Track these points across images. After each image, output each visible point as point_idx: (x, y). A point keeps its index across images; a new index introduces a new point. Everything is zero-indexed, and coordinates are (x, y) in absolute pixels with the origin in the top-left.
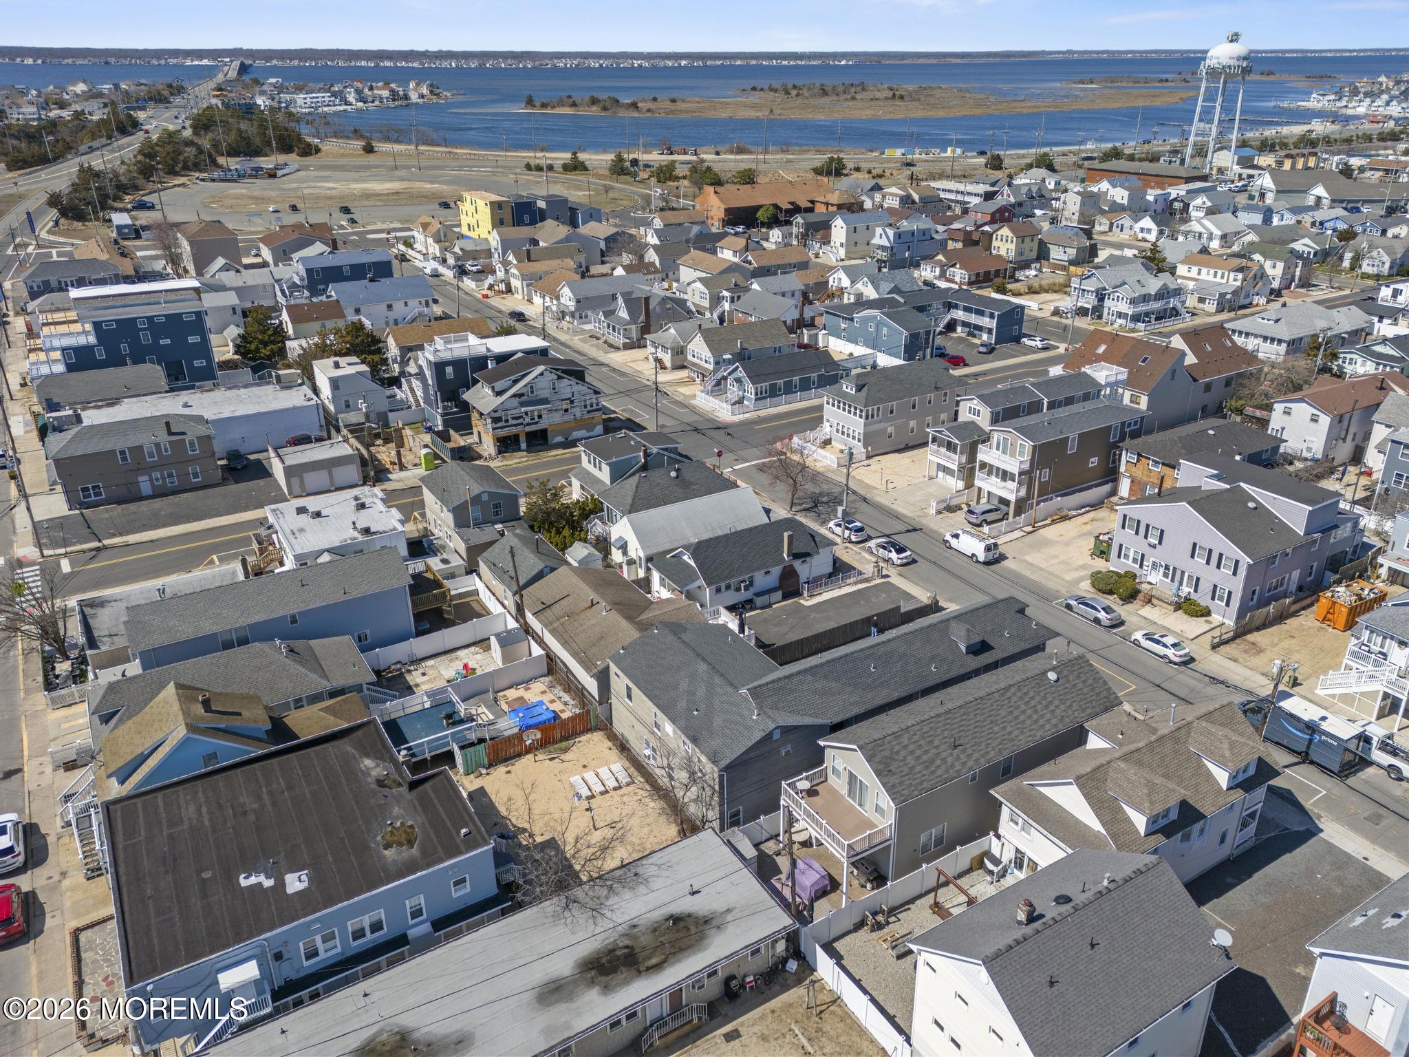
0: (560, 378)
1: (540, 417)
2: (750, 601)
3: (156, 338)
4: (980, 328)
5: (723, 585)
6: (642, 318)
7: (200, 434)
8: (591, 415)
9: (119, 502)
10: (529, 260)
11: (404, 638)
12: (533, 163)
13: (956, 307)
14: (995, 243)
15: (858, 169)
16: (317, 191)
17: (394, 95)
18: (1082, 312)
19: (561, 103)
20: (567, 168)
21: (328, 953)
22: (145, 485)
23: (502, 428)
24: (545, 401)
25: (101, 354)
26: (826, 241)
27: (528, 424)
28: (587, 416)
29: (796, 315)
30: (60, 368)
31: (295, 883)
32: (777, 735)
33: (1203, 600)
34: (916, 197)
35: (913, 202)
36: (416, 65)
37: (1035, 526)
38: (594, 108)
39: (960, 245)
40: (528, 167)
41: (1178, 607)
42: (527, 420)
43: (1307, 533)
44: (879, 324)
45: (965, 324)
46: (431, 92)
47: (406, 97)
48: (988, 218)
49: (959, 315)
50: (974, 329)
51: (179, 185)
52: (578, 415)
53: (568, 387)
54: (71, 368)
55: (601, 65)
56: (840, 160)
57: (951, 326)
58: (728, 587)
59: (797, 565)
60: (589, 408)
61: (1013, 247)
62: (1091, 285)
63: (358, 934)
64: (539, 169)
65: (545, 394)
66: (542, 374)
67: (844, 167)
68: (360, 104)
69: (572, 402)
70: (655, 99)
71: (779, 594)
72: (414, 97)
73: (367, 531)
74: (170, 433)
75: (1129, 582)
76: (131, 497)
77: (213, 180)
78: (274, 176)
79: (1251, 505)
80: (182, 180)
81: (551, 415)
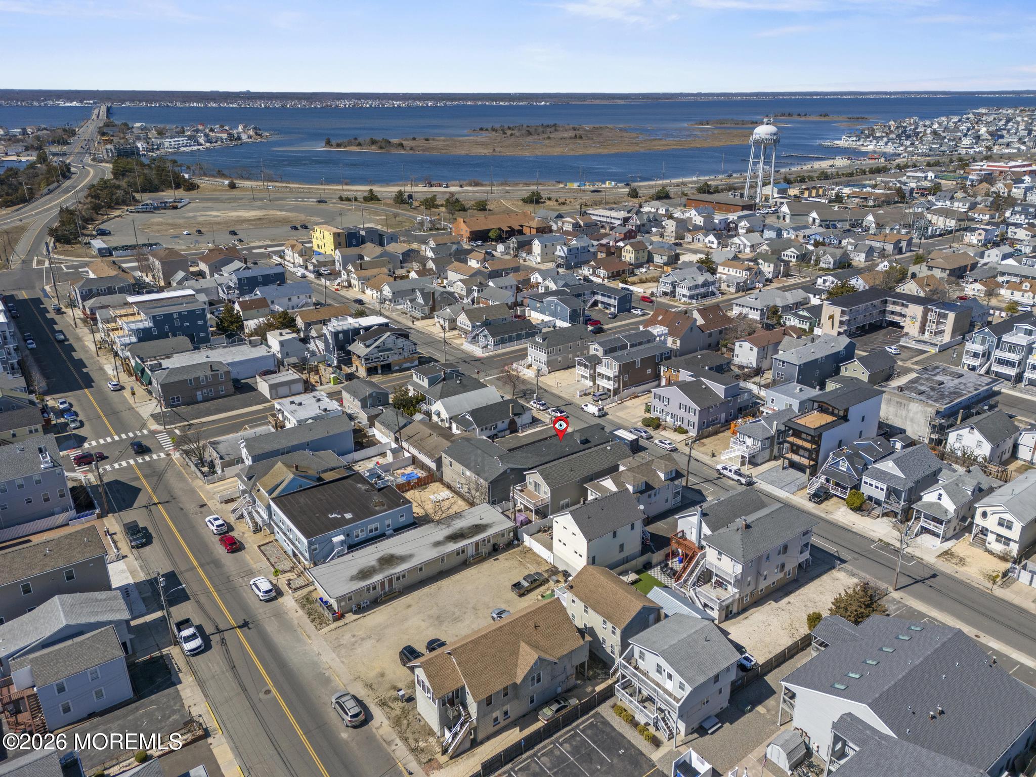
0: (397, 338)
1: (388, 357)
2: (497, 434)
3: (182, 324)
4: (610, 305)
5: (484, 427)
6: (431, 302)
7: (225, 370)
8: (412, 356)
9: (188, 404)
10: (362, 269)
11: (351, 452)
12: (345, 194)
13: (597, 293)
14: (623, 254)
15: (550, 199)
16: (208, 218)
17: (231, 137)
18: (665, 294)
19: (350, 144)
20: (366, 199)
21: (363, 536)
23: (369, 363)
24: (390, 349)
25: (155, 332)
26: (530, 252)
27: (382, 361)
28: (410, 356)
29: (513, 300)
31: (348, 516)
32: (508, 471)
33: (685, 426)
34: (582, 224)
35: (580, 226)
36: (235, 106)
37: (622, 400)
38: (374, 147)
39: (604, 255)
40: (341, 199)
41: (675, 430)
42: (382, 359)
43: (725, 397)
44: (556, 304)
45: (602, 303)
46: (256, 133)
47: (239, 138)
48: (622, 236)
49: (599, 298)
50: (607, 306)
51: (116, 217)
52: (406, 356)
53: (401, 342)
54: (140, 340)
55: (371, 106)
56: (538, 193)
57: (595, 304)
58: (487, 428)
59: (516, 418)
60: (411, 352)
61: (633, 256)
62: (669, 280)
63: (371, 531)
64: (348, 200)
65: (390, 346)
66: (388, 336)
67: (541, 198)
68: (208, 144)
69: (403, 349)
70: (414, 139)
71: (508, 431)
72: (244, 137)
73: (325, 410)
74: (212, 370)
75: (657, 421)
76: (193, 402)
77: (138, 212)
78: (176, 207)
79: (704, 387)
80: (119, 212)
81: (393, 356)
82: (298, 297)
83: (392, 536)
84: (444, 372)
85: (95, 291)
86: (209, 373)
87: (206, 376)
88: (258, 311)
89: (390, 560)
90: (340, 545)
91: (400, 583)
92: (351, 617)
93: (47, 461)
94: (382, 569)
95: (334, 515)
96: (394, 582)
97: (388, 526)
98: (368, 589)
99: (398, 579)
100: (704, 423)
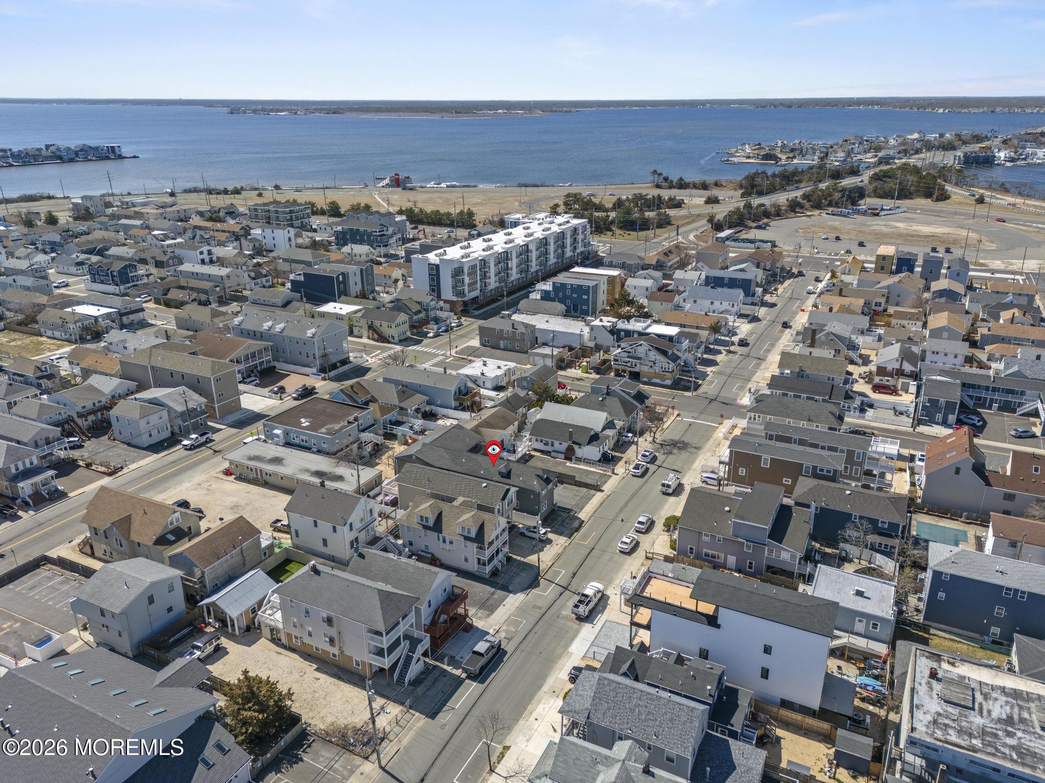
0: (650, 350)
1: (636, 365)
2: (550, 452)
3: (572, 294)
5: (539, 439)
8: (664, 373)
9: (493, 348)
22: (502, 344)
23: (618, 364)
24: (640, 359)
25: (552, 295)
27: (629, 367)
28: (662, 373)
29: (896, 366)
30: (539, 297)
31: (305, 424)
42: (629, 365)
43: (734, 535)
51: (805, 216)
52: (657, 371)
53: (654, 355)
54: (543, 298)
58: (541, 441)
59: (576, 447)
60: (664, 369)
65: (641, 355)
66: (641, 345)
69: (655, 364)
71: (563, 456)
73: (483, 374)
74: (513, 328)
76: (496, 347)
77: (833, 215)
78: (877, 215)
79: (727, 509)
80: (817, 212)
81: (642, 366)
82: (721, 303)
83: (313, 452)
84: (608, 387)
85: (614, 263)
86: (510, 329)
87: (508, 331)
88: (662, 304)
89: (277, 461)
90: (277, 436)
91: (267, 478)
92: (232, 478)
93: (310, 333)
94: (264, 462)
95: (303, 420)
96: (264, 475)
97: (314, 445)
98: (248, 468)
99: (266, 474)
100: (691, 549)
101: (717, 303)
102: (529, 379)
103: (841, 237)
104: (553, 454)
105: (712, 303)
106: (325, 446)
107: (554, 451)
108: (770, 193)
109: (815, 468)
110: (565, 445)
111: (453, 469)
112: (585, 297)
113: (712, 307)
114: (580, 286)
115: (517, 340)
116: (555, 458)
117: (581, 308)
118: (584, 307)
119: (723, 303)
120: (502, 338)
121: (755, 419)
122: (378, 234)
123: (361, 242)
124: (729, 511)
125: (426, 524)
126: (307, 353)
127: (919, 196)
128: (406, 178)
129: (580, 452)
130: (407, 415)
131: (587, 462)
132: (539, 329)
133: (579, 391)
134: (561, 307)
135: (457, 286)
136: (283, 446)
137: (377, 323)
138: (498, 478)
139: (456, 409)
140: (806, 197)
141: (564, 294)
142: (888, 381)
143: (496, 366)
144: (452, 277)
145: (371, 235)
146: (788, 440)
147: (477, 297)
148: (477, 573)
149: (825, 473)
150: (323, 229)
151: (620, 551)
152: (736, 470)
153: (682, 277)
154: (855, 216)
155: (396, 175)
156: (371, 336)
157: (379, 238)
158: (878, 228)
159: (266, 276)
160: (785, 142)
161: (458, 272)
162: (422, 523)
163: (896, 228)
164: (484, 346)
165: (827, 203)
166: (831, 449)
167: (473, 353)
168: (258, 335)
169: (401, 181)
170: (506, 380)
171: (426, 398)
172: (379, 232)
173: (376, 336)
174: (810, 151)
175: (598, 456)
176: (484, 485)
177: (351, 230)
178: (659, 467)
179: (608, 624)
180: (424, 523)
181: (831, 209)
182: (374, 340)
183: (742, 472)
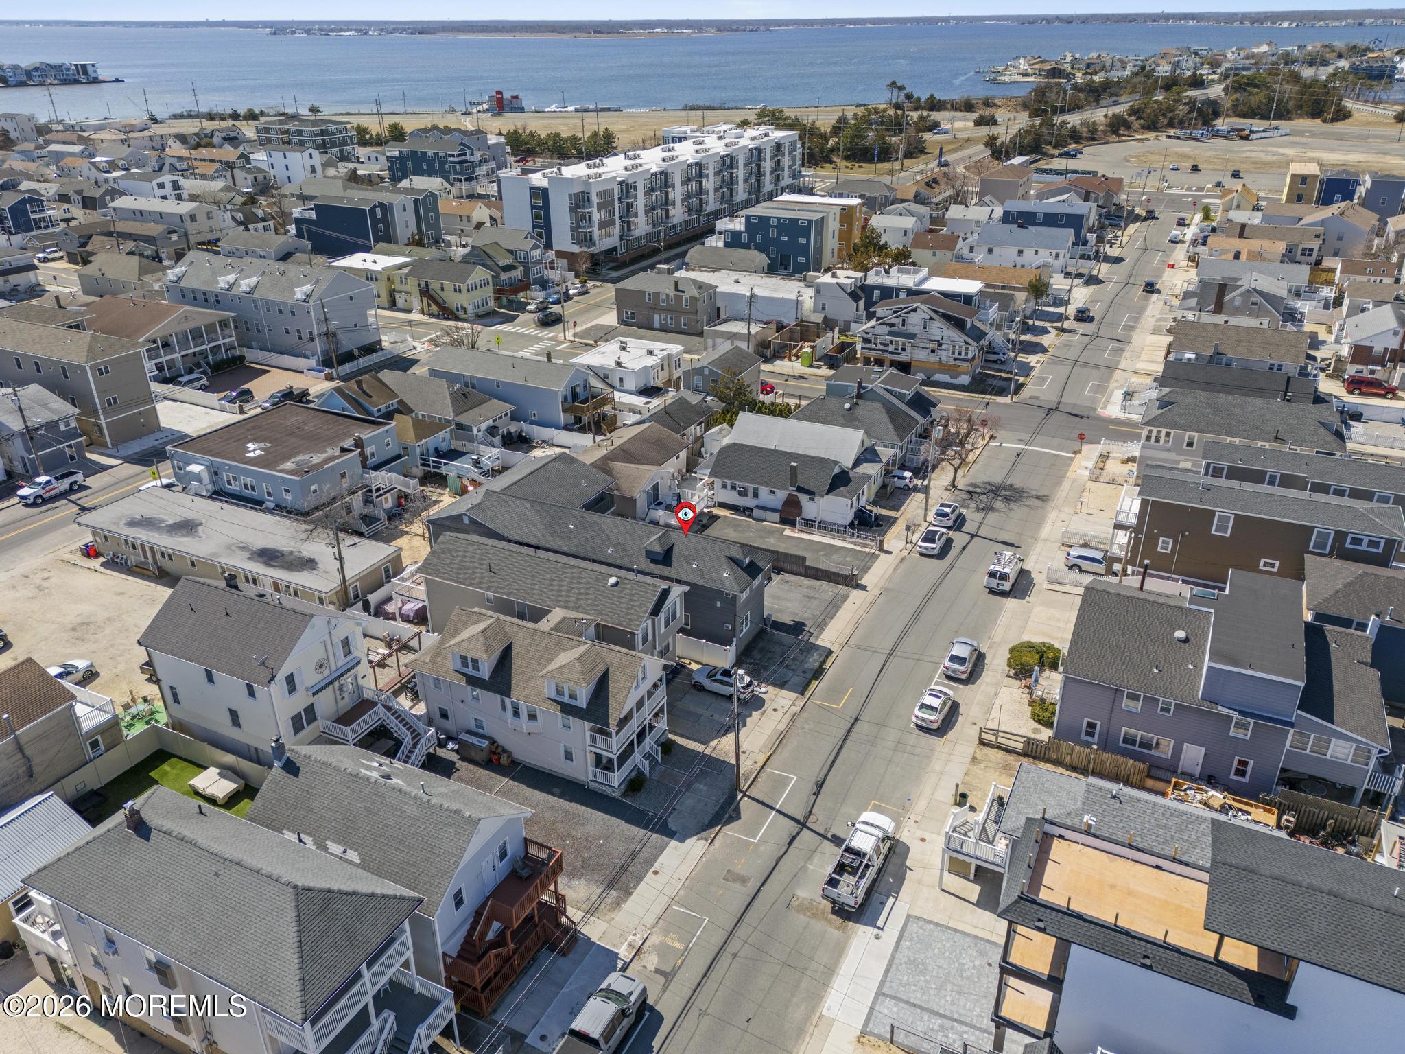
0: (931, 319)
1: (904, 349)
2: (751, 510)
3: (779, 236)
5: (729, 483)
7: (692, 295)
8: (958, 363)
11: (557, 427)
21: (235, 488)
22: (657, 319)
23: (870, 349)
24: (912, 336)
25: (745, 239)
27: (891, 353)
28: (953, 363)
30: (721, 244)
41: (1033, 703)
42: (891, 348)
43: (1206, 698)
52: (944, 359)
53: (939, 329)
54: (727, 245)
58: (733, 488)
59: (803, 498)
60: (956, 356)
63: (246, 486)
65: (915, 329)
66: (915, 310)
71: (777, 516)
73: (619, 364)
74: (677, 289)
76: (646, 325)
77: (1179, 138)
78: (1246, 138)
79: (1180, 634)
80: (1152, 135)
81: (916, 351)
82: (1036, 252)
83: (269, 511)
84: (860, 384)
86: (672, 292)
87: (667, 295)
88: (934, 254)
89: (187, 527)
90: (198, 477)
91: (165, 563)
92: (96, 563)
93: (300, 293)
94: (159, 529)
95: (251, 446)
96: (159, 556)
97: (269, 495)
98: (126, 542)
99: (163, 555)
100: (1091, 726)
101: (1029, 253)
102: (706, 372)
103: (1200, 167)
104: (756, 513)
105: (1020, 252)
106: (288, 497)
107: (758, 507)
108: (1074, 109)
109: (1340, 536)
110: (782, 495)
111: (548, 545)
112: (802, 241)
113: (1020, 261)
114: (794, 222)
115: (684, 312)
116: (761, 521)
117: (795, 260)
118: (801, 260)
119: (1041, 252)
120: (656, 309)
121: (1157, 440)
122: (456, 159)
123: (430, 173)
124: (1186, 641)
125: (474, 673)
126: (299, 331)
127: (1301, 116)
128: (513, 97)
129: (810, 508)
130: (471, 439)
131: (827, 529)
132: (722, 293)
133: (800, 397)
134: (761, 259)
135: (580, 227)
136: (210, 497)
137: (435, 285)
138: (646, 565)
139: (567, 428)
140: (1133, 111)
141: (765, 237)
142: (1372, 372)
143: (644, 352)
144: (571, 209)
145: (446, 162)
146: (1257, 477)
147: (615, 249)
148: (593, 786)
149: (1364, 547)
150: (373, 159)
151: (918, 726)
152: (1151, 541)
153: (961, 216)
154: (1212, 140)
155: (499, 92)
156: (426, 309)
157: (458, 166)
158: (1253, 155)
159: (263, 220)
160: (1077, 56)
161: (580, 201)
162: (464, 670)
163: (1282, 155)
164: (625, 324)
165: (1166, 121)
166: (1356, 494)
167: (605, 335)
168: (212, 299)
169: (505, 103)
170: (664, 376)
171: (509, 408)
172: (459, 155)
173: (435, 309)
174: (1118, 64)
175: (848, 516)
176: (612, 580)
177: (413, 153)
178: (973, 536)
179: (913, 927)
180: (470, 671)
181: (1172, 132)
182: (431, 315)
183: (1165, 545)
